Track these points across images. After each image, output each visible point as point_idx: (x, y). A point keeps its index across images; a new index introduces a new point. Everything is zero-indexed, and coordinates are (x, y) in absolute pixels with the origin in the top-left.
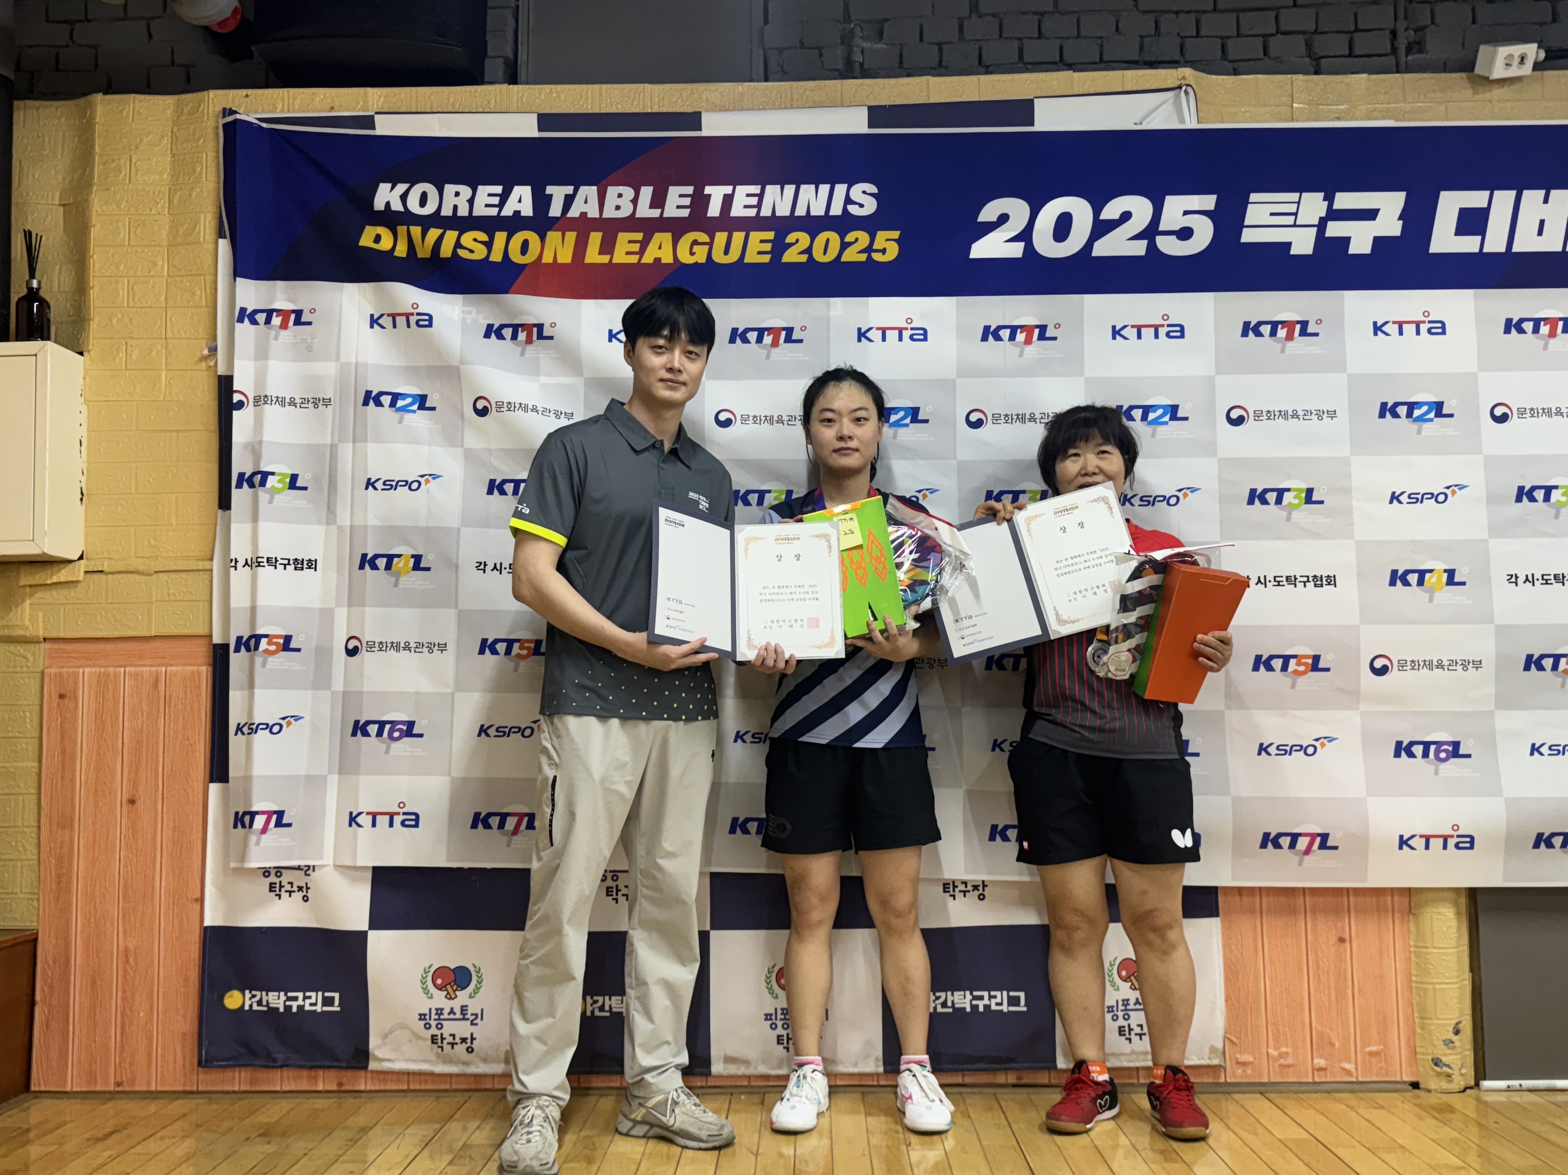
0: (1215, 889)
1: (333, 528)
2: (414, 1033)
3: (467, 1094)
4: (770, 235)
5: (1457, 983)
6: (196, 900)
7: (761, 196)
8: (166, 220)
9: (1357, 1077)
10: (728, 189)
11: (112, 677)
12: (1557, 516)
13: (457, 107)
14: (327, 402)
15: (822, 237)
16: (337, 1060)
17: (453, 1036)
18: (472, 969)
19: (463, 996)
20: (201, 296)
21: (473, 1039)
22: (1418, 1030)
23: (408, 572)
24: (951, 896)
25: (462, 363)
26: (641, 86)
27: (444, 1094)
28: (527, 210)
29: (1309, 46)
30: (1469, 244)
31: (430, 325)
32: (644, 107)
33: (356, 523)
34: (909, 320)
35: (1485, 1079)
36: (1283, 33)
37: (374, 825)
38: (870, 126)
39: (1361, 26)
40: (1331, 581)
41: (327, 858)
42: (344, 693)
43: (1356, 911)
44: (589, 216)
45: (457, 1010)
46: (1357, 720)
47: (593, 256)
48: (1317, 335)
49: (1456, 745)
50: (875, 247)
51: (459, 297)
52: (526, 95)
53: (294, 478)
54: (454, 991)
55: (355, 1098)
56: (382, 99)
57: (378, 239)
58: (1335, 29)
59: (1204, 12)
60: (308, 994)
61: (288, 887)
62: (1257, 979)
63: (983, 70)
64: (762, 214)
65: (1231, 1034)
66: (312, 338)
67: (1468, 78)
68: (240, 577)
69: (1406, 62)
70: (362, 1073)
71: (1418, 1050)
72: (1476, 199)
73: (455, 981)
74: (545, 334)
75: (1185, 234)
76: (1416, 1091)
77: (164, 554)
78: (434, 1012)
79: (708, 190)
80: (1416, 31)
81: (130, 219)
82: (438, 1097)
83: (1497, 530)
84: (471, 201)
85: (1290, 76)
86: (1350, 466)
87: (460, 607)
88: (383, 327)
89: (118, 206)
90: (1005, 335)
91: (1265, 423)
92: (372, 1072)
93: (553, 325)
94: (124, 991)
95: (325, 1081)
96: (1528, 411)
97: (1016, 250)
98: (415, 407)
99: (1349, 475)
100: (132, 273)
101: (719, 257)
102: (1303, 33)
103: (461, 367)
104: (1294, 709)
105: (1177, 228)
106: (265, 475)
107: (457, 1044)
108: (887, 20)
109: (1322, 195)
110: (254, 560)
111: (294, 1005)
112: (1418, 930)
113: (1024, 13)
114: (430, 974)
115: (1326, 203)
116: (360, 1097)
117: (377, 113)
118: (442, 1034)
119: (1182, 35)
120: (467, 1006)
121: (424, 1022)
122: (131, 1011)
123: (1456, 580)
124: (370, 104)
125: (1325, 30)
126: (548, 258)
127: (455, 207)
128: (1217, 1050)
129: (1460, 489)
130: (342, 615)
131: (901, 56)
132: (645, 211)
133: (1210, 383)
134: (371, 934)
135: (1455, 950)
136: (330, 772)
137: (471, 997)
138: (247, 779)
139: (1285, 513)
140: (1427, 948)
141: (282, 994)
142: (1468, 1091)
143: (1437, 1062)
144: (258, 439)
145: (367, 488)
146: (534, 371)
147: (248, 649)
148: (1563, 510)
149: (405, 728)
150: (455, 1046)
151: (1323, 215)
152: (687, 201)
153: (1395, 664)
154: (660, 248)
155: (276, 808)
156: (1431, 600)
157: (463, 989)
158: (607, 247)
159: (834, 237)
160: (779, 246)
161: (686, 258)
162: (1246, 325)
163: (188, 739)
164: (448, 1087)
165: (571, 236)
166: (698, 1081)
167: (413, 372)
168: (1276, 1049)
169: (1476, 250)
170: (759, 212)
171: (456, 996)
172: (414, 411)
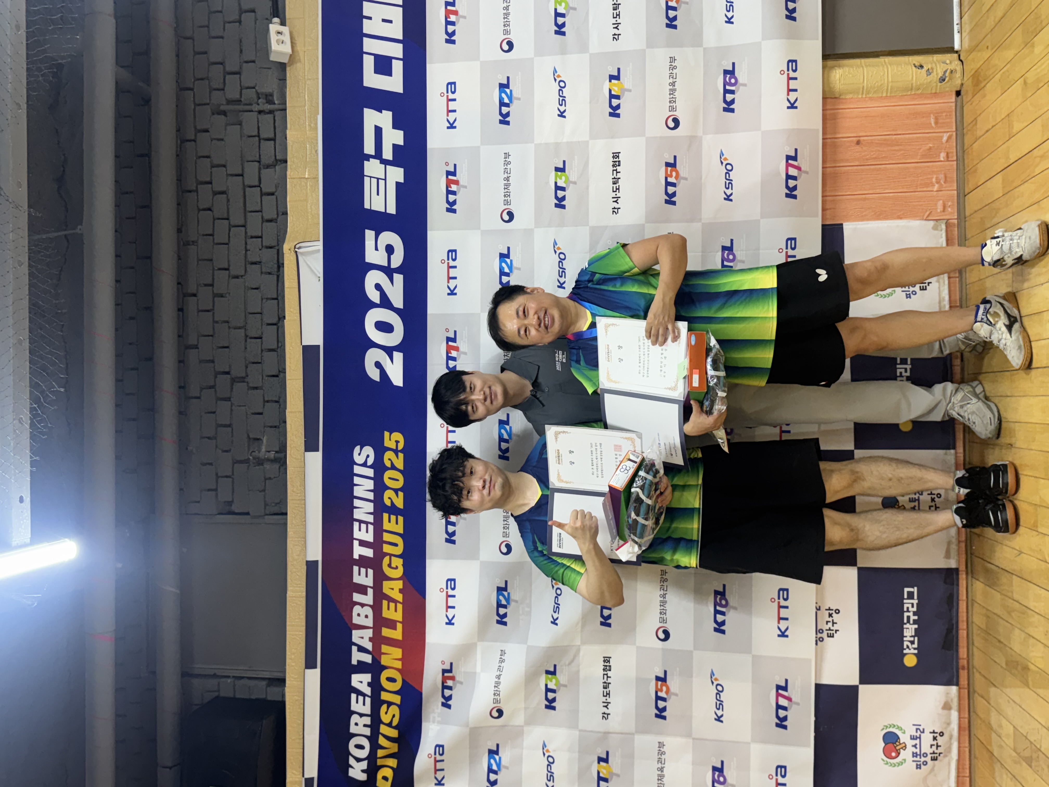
0: (823, 226)
2: (930, 773)
3: (973, 737)
4: (386, 516)
5: (887, 67)
7: (361, 522)
9: (953, 131)
10: (356, 543)
12: (575, 9)
13: (299, 722)
15: (388, 482)
17: (931, 745)
18: (885, 731)
19: (904, 738)
21: (934, 732)
22: (920, 92)
23: (610, 766)
25: (468, 726)
26: (288, 598)
27: (972, 753)
28: (367, 677)
29: (268, 167)
30: (398, 67)
31: (443, 746)
32: (302, 597)
35: (953, 47)
36: (260, 182)
38: (317, 450)
39: (256, 134)
40: (616, 155)
43: (835, 133)
44: (371, 636)
45: (914, 742)
46: (709, 137)
47: (397, 634)
48: (455, 165)
49: (726, 72)
50: (394, 448)
51: (424, 725)
52: (293, 675)
54: (900, 744)
56: (294, 772)
57: (385, 778)
58: (258, 150)
59: (246, 233)
62: (887, 198)
63: (282, 375)
64: (372, 521)
65: (923, 216)
67: (290, 66)
69: (279, 104)
71: (934, 91)
72: (368, 63)
73: (893, 743)
74: (449, 668)
75: (390, 250)
76: (962, 93)
78: (915, 759)
79: (356, 556)
80: (259, 99)
82: (975, 757)
83: (583, 47)
84: (361, 715)
85: (288, 180)
86: (541, 144)
87: (634, 731)
88: (443, 778)
90: (452, 364)
91: (513, 199)
93: (443, 663)
96: (506, 28)
97: (398, 357)
98: (497, 757)
99: (547, 144)
101: (399, 550)
102: (260, 169)
103: (471, 725)
104: (701, 178)
105: (386, 254)
107: (937, 743)
108: (248, 436)
109: (366, 162)
112: (851, 93)
113: (246, 348)
114: (889, 760)
115: (371, 159)
117: (303, 776)
118: (931, 754)
119: (261, 247)
120: (911, 736)
121: (922, 766)
123: (616, 74)
124: (297, 780)
125: (258, 156)
126: (399, 665)
127: (365, 726)
128: (935, 225)
129: (556, 72)
131: (271, 427)
132: (368, 599)
133: (486, 233)
135: (865, 68)
137: (904, 733)
139: (571, 185)
140: (863, 87)
142: (961, 58)
143: (942, 80)
146: (473, 676)
148: (571, 5)
149: (717, 773)
150: (939, 746)
151: (378, 161)
152: (363, 570)
153: (671, 113)
154: (393, 589)
156: (630, 91)
157: (899, 738)
158: (392, 624)
159: (388, 474)
160: (393, 510)
161: (399, 573)
162: (448, 210)
164: (967, 750)
165: (385, 648)
166: (962, 576)
167: (473, 760)
168: (933, 185)
169: (401, 62)
170: (371, 523)
171: (904, 743)
172: (500, 758)
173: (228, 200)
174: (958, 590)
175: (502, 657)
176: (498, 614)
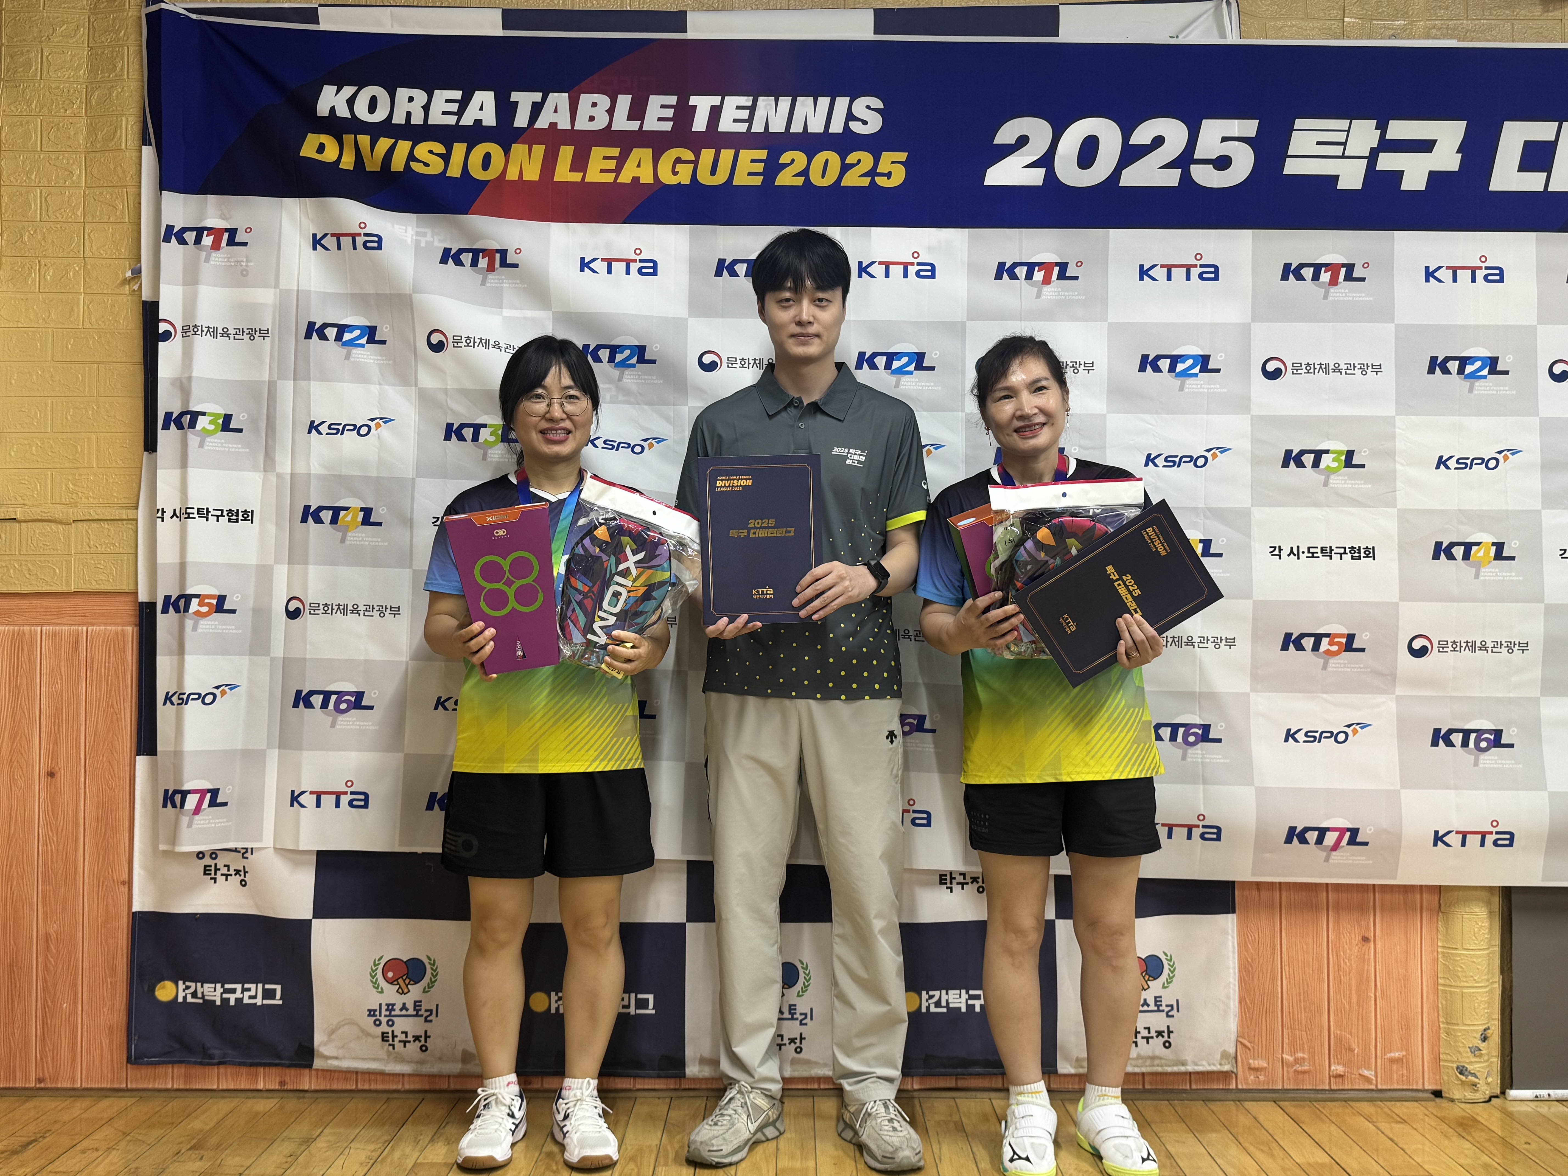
0: (1233, 882)
1: (272, 476)
2: (363, 1031)
3: (422, 1096)
4: (762, 154)
5: (1486, 986)
6: (124, 883)
7: (752, 109)
8: (82, 123)
9: (1376, 1086)
10: (716, 100)
11: (27, 636)
14: (264, 334)
15: (820, 158)
16: (280, 1058)
17: (406, 1033)
18: (426, 961)
19: (416, 991)
20: (123, 212)
21: (427, 1037)
22: (1443, 1035)
23: (357, 527)
24: (947, 888)
25: (414, 292)
28: (489, 119)
30: (1533, 182)
31: (379, 248)
32: (622, 4)
33: (298, 471)
34: (916, 254)
35: (1511, 1088)
37: (318, 805)
38: (876, 31)
40: (1370, 553)
41: (268, 840)
42: (285, 660)
43: (1382, 909)
44: (560, 127)
45: (410, 1006)
46: (1393, 706)
47: (563, 173)
48: (1363, 279)
49: (1498, 733)
50: (879, 170)
51: (412, 217)
53: (228, 418)
54: (407, 986)
55: (299, 1098)
57: (321, 149)
60: (246, 986)
61: (224, 871)
62: (1273, 979)
64: (754, 129)
65: (1243, 1037)
66: (248, 261)
68: (167, 529)
70: (307, 1071)
71: (1442, 1056)
72: (1543, 131)
73: (407, 974)
74: (509, 261)
75: (1223, 163)
76: (1438, 1100)
77: (85, 501)
78: (384, 1008)
79: (694, 100)
81: (41, 121)
82: (388, 1099)
83: (1551, 500)
84: (426, 108)
86: (1394, 426)
87: (414, 566)
88: (326, 249)
89: (29, 106)
90: (1021, 272)
91: (1304, 378)
92: (317, 1070)
94: (45, 980)
95: (267, 1079)
97: (1036, 177)
98: (363, 341)
99: (1393, 437)
100: (46, 184)
101: (705, 178)
103: (416, 297)
104: (1324, 692)
105: (1214, 157)
106: (195, 415)
107: (409, 1042)
109: (1374, 122)
110: (183, 511)
111: (232, 998)
112: (1447, 930)
114: (381, 967)
115: (1379, 132)
116: (304, 1097)
117: (320, 5)
118: (393, 1032)
120: (420, 1001)
121: (374, 1018)
122: (53, 1002)
123: (1505, 554)
126: (512, 174)
127: (409, 114)
128: (1229, 1054)
129: (1513, 454)
130: (281, 573)
132: (622, 123)
133: (1245, 331)
134: (317, 924)
135: (1486, 952)
136: (269, 746)
137: (425, 991)
138: (178, 755)
139: (1323, 477)
140: (1457, 949)
141: (219, 985)
142: (1494, 1101)
143: (1462, 1071)
144: (186, 375)
145: (310, 432)
146: (496, 302)
147: (177, 610)
149: (353, 699)
150: (407, 1044)
151: (1375, 145)
152: (670, 113)
153: (1436, 645)
154: (639, 166)
155: (210, 786)
156: (1477, 576)
157: (416, 983)
158: (580, 163)
159: (833, 158)
160: (772, 167)
161: (668, 178)
162: (1287, 266)
163: (112, 706)
164: (400, 1087)
165: (539, 150)
166: (672, 1084)
167: (359, 300)
168: (1292, 1054)
169: (1541, 188)
170: (750, 127)
171: (409, 991)
172: (362, 346)
174: (650, 1077)
176: (599, 347)
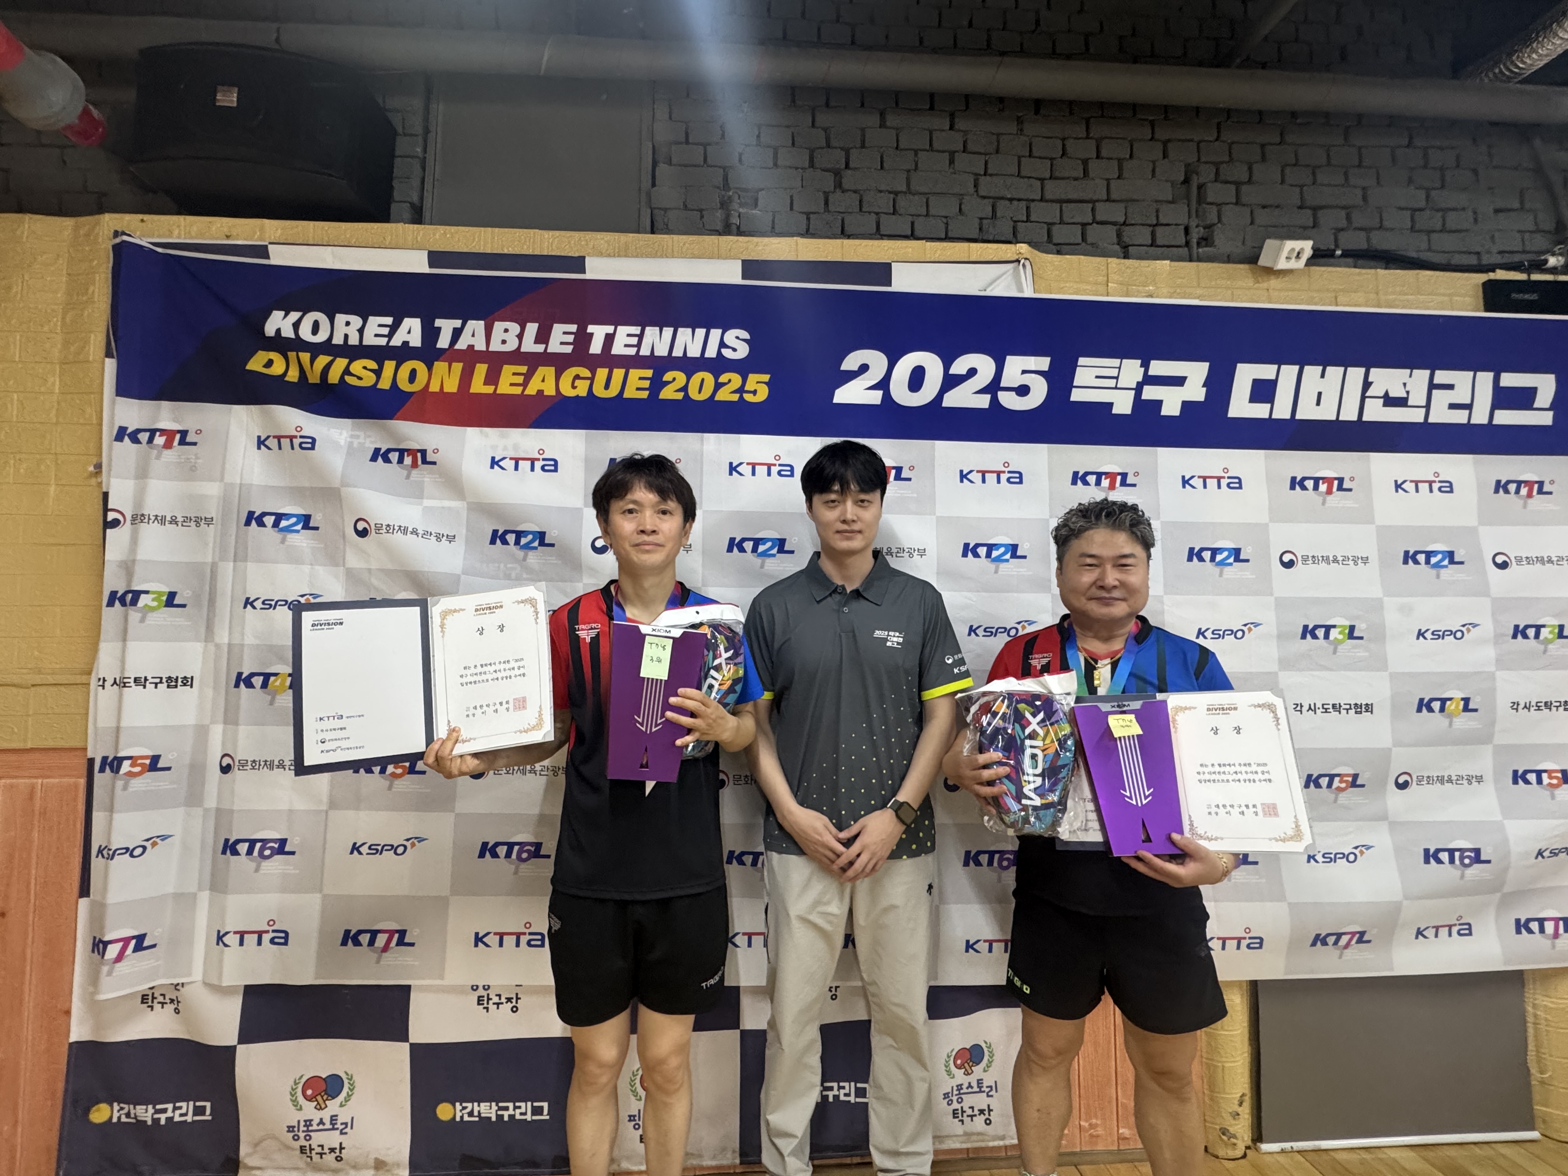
1: (211, 647)
2: (283, 1145)
4: (649, 373)
5: (1239, 1061)
7: (641, 337)
8: (58, 338)
10: (610, 329)
12: (1335, 652)
14: (209, 521)
15: (697, 377)
16: (207, 1170)
17: (322, 1146)
18: (344, 1076)
19: (333, 1106)
20: (91, 413)
21: (341, 1148)
22: (1208, 1101)
23: (285, 691)
25: (342, 486)
26: (532, 231)
28: (416, 341)
29: (1119, 235)
30: (1260, 411)
31: (313, 448)
32: (534, 251)
33: (234, 642)
34: (777, 457)
35: (1262, 1141)
36: (1098, 223)
37: (241, 945)
38: (744, 277)
39: (1163, 220)
41: (197, 975)
42: (218, 810)
44: (476, 348)
45: (327, 1121)
47: (478, 386)
48: (1134, 485)
50: (746, 388)
51: (348, 422)
52: (421, 233)
53: (172, 595)
54: (324, 1101)
56: (279, 230)
57: (270, 363)
58: (1140, 222)
60: (178, 1105)
61: (161, 999)
63: (846, 235)
64: (641, 353)
66: (197, 458)
67: (1253, 269)
68: (106, 696)
69: (1198, 253)
72: (1266, 371)
73: (325, 1091)
74: (429, 459)
75: (1023, 390)
77: (45, 667)
78: (302, 1124)
79: (591, 329)
80: (1205, 228)
81: (20, 335)
83: (1286, 663)
84: (361, 331)
85: (1105, 259)
86: (1162, 603)
88: (269, 448)
89: (8, 322)
93: (435, 451)
96: (1310, 558)
97: (875, 398)
98: (299, 527)
99: (1162, 612)
100: (21, 389)
101: (599, 391)
102: (1114, 224)
103: (344, 491)
105: (1016, 385)
106: (137, 595)
107: (325, 1153)
109: (1139, 362)
110: (122, 679)
113: (881, 191)
114: (300, 1086)
115: (1143, 369)
117: (270, 243)
118: (310, 1145)
119: (1014, 219)
120: (336, 1116)
121: (293, 1134)
124: (267, 234)
125: (1133, 222)
126: (434, 387)
127: (346, 336)
129: (1255, 626)
130: (217, 732)
131: (773, 221)
132: (530, 345)
134: (240, 1048)
135: (1238, 1032)
136: (200, 889)
137: (341, 1106)
138: (104, 905)
141: (150, 1107)
142: (1248, 1157)
143: (1224, 1131)
144: (132, 558)
145: (245, 607)
146: (418, 494)
147: (111, 771)
148: (1339, 647)
149: (276, 846)
150: (324, 1156)
151: (1140, 379)
152: (571, 338)
154: (543, 381)
155: (135, 933)
157: (333, 1098)
158: (492, 378)
159: (709, 378)
160: (657, 384)
161: (567, 391)
162: (1076, 474)
165: (458, 367)
167: (297, 493)
168: (1086, 1121)
169: (1267, 416)
170: (638, 351)
171: (326, 1106)
172: (298, 531)
173: (1076, 179)
175: (445, 538)
176: (506, 532)
